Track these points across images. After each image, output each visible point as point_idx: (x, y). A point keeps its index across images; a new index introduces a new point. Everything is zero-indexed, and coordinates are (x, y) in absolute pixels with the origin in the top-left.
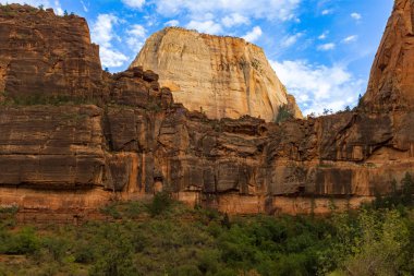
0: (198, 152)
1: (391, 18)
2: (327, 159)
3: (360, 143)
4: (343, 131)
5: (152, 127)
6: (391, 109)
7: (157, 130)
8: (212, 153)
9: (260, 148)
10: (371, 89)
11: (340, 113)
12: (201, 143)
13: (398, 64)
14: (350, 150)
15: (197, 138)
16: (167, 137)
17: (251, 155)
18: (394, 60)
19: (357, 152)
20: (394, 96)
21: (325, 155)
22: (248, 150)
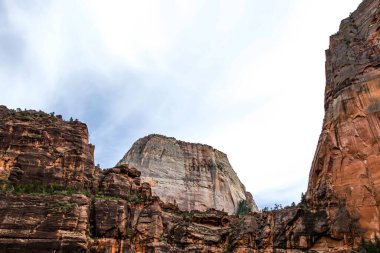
0: (170, 240)
1: (321, 135)
2: (279, 247)
3: (305, 233)
4: (291, 223)
5: (132, 216)
6: (326, 205)
7: (135, 219)
8: (182, 241)
9: (223, 237)
10: (310, 190)
11: (287, 208)
12: (172, 231)
13: (329, 170)
14: (297, 239)
15: (170, 228)
16: (144, 225)
17: (216, 244)
18: (326, 166)
19: (303, 241)
20: (328, 195)
21: (277, 244)
22: (213, 238)
